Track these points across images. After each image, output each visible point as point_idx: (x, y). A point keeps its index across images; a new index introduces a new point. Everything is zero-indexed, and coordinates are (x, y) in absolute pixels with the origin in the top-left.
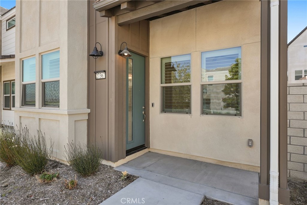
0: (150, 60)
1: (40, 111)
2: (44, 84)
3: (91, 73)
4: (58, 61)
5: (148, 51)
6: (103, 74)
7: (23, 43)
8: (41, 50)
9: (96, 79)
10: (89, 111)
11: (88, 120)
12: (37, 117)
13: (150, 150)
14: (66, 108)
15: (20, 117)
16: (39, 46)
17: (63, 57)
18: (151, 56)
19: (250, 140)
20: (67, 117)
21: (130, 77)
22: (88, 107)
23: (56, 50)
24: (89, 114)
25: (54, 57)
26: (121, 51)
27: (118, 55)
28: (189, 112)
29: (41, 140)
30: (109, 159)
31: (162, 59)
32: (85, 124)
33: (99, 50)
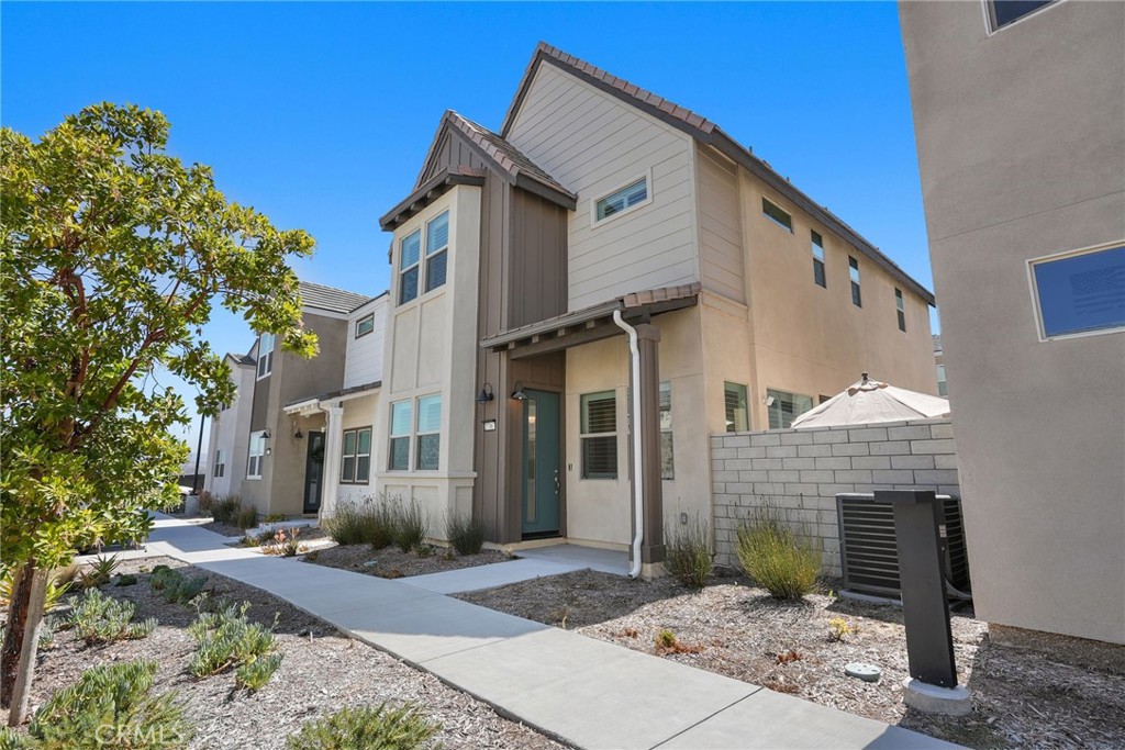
0: (567, 397)
1: (414, 475)
2: (420, 437)
3: (479, 421)
4: (439, 405)
5: (563, 385)
6: (493, 424)
7: (394, 380)
8: (418, 392)
9: (485, 431)
10: (475, 475)
11: (474, 488)
12: (409, 484)
13: (568, 541)
14: (446, 470)
15: (386, 486)
16: (417, 386)
17: (445, 401)
18: (567, 392)
19: (683, 515)
20: (447, 481)
21: (532, 419)
22: (475, 470)
23: (439, 393)
24: (475, 479)
25: (435, 401)
26: (514, 393)
27: (510, 400)
28: (615, 477)
29: (416, 509)
30: (497, 541)
31: (582, 396)
32: (470, 493)
33: (488, 392)
